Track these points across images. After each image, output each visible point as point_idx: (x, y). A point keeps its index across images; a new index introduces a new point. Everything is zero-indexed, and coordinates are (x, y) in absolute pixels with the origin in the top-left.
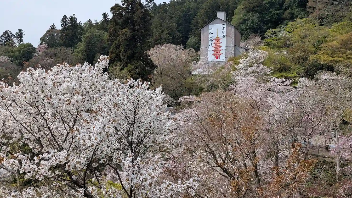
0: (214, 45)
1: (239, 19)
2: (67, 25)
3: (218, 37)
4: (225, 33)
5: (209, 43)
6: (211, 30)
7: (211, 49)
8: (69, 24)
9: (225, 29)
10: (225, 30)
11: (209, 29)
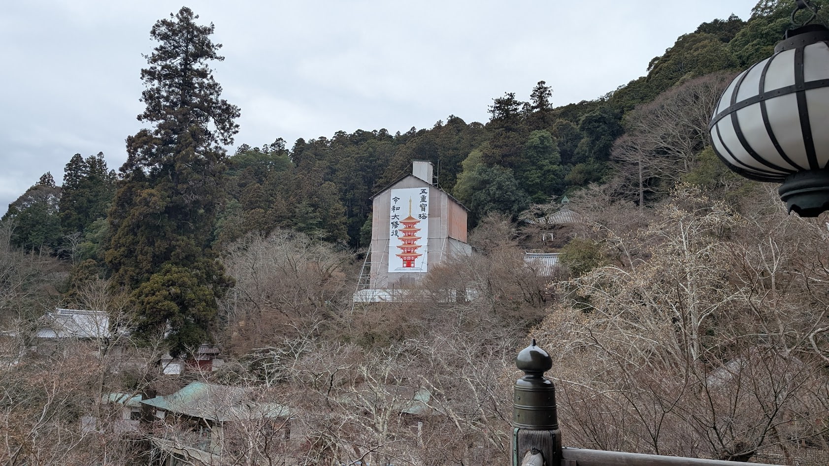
0: (401, 235)
1: (470, 179)
2: (80, 176)
3: (410, 218)
4: (427, 208)
5: (392, 229)
6: (396, 201)
7: (395, 243)
8: (85, 175)
9: (427, 199)
10: (427, 203)
11: (392, 199)
